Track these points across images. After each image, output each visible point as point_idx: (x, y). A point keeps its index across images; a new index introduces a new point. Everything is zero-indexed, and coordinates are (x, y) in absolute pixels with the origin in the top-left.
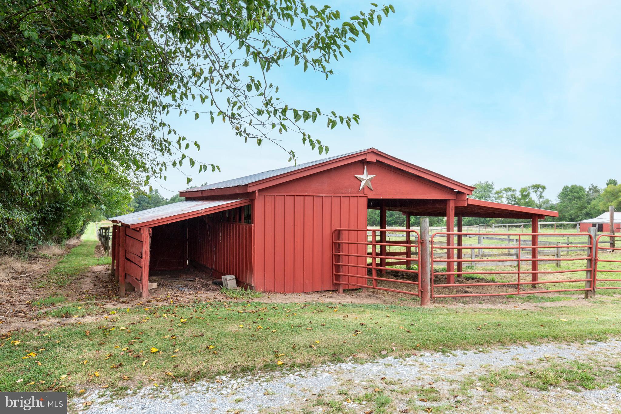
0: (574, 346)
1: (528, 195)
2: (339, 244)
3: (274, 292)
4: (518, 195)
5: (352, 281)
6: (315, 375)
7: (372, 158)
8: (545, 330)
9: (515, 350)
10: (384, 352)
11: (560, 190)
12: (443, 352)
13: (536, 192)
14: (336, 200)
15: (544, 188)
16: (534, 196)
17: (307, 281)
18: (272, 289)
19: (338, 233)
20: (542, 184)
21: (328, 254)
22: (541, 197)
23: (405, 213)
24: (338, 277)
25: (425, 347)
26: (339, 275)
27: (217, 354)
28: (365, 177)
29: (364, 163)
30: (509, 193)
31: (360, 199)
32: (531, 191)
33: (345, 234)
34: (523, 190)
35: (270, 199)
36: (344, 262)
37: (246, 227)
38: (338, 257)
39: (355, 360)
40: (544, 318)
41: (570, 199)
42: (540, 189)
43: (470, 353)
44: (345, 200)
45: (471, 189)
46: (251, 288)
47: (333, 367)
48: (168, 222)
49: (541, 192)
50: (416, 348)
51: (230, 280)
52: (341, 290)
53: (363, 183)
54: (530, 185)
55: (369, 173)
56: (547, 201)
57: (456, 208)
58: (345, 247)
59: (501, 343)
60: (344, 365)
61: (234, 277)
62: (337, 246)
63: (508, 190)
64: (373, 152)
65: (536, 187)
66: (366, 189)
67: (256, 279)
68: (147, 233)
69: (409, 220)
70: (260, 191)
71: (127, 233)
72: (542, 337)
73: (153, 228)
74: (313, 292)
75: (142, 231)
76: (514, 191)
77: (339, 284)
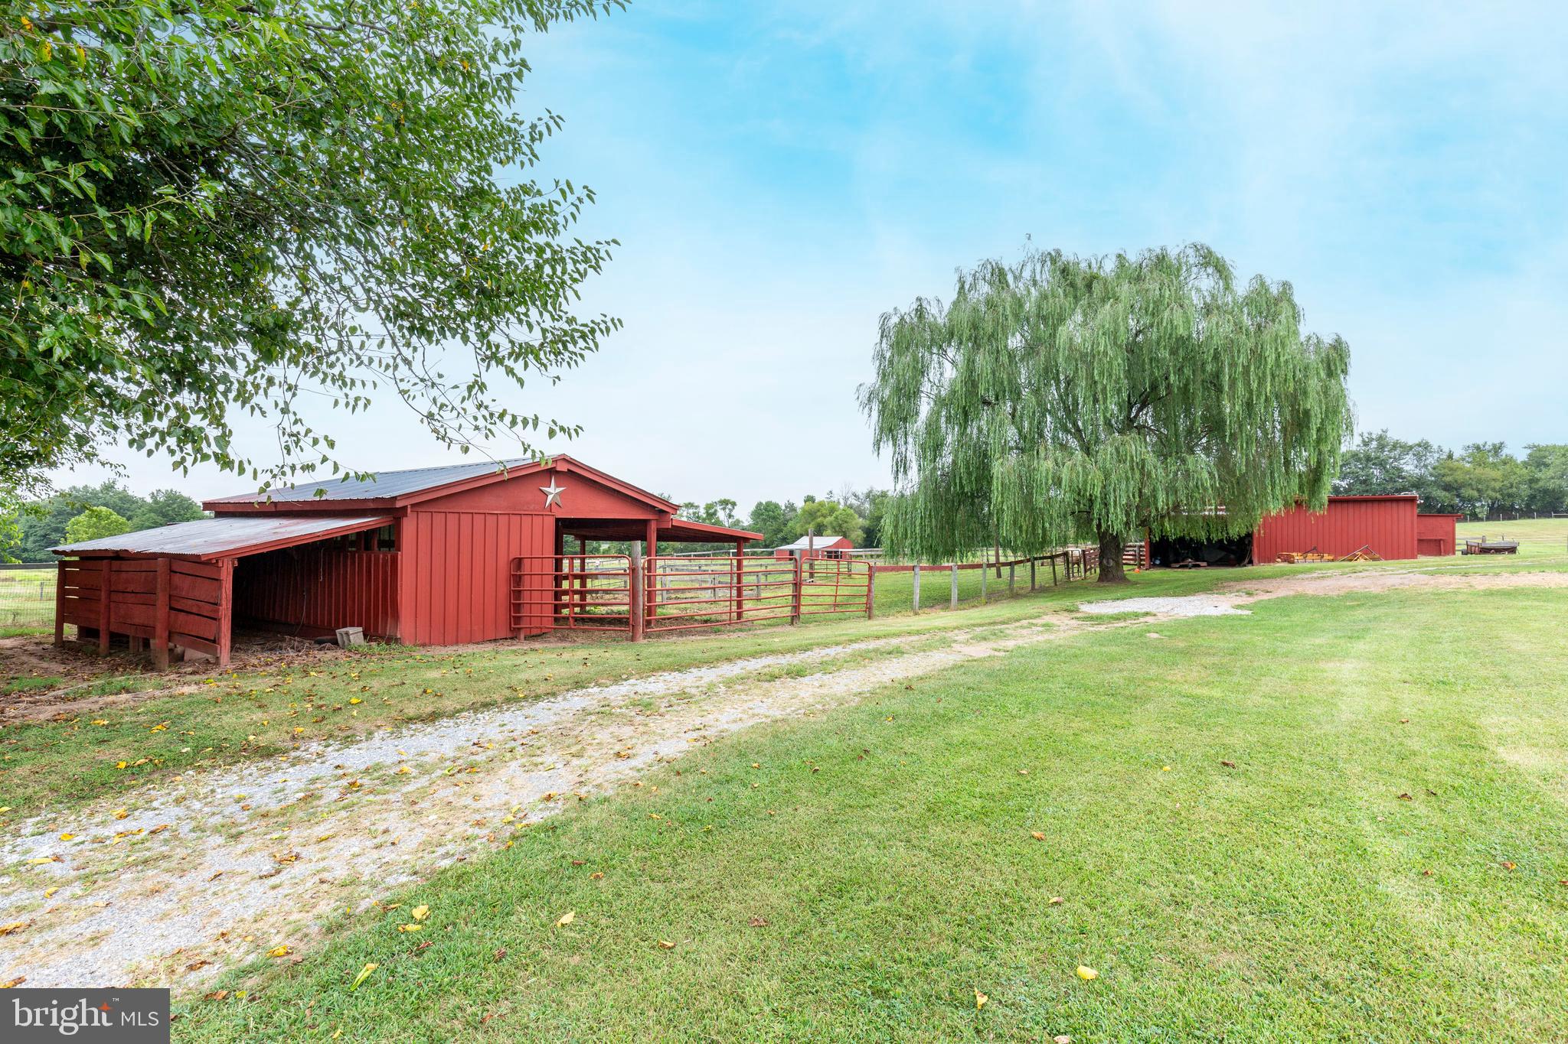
0: (788, 656)
1: (715, 513)
2: (520, 576)
3: (430, 644)
4: (702, 513)
5: (536, 623)
6: (565, 699)
7: (562, 467)
8: (763, 648)
9: (740, 663)
10: (624, 677)
11: (753, 508)
12: (679, 671)
13: (724, 509)
14: (515, 520)
15: (734, 504)
16: (721, 515)
17: (475, 628)
18: (427, 641)
19: (519, 562)
20: (732, 500)
21: (503, 590)
22: (730, 516)
23: (577, 537)
24: (518, 620)
25: (661, 668)
26: (520, 617)
27: (441, 696)
28: (553, 490)
29: (551, 472)
30: (691, 511)
31: (546, 518)
32: (718, 508)
33: (526, 563)
34: (709, 507)
35: (424, 518)
36: (525, 599)
37: (385, 555)
38: (518, 594)
39: (598, 685)
40: (760, 641)
41: (764, 520)
42: (730, 506)
43: (703, 669)
44: (527, 520)
45: (676, 508)
46: (397, 640)
47: (580, 692)
48: (265, 551)
49: (731, 510)
50: (654, 670)
51: (355, 634)
52: (522, 636)
53: (550, 497)
54: (717, 500)
55: (558, 485)
56: (738, 521)
57: (658, 530)
58: (526, 580)
59: (729, 660)
60: (590, 690)
61: (360, 629)
62: (517, 579)
63: (690, 505)
64: (565, 459)
65: (725, 503)
66: (553, 505)
67: (405, 627)
68: (230, 566)
69: (583, 546)
70: (413, 505)
71: (174, 568)
72: (762, 652)
73: (240, 560)
74: (483, 642)
75: (220, 564)
76: (697, 507)
77: (519, 629)
